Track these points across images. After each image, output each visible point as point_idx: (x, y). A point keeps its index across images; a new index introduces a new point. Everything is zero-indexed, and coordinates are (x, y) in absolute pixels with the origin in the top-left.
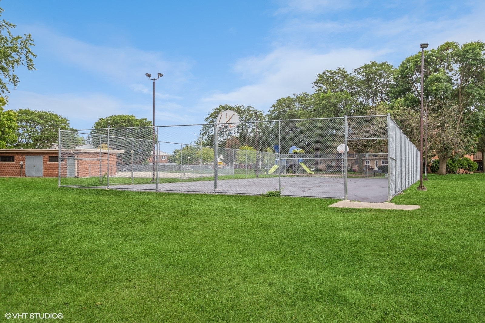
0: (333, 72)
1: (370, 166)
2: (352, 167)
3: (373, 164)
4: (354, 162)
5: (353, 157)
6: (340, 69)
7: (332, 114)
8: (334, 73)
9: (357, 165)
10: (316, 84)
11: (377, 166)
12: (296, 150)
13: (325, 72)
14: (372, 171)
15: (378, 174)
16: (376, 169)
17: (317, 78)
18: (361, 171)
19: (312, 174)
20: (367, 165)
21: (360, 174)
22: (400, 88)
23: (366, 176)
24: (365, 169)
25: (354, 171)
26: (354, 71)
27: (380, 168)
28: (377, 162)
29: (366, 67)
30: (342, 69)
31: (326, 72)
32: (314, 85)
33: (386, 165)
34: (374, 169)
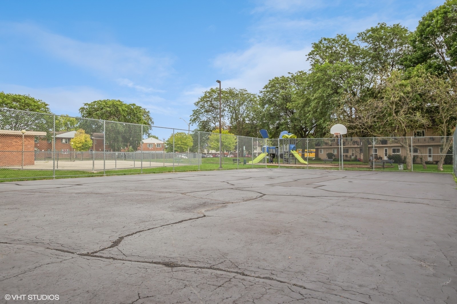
0: (331, 40)
1: (378, 155)
2: (356, 156)
3: (381, 153)
4: (358, 150)
5: (358, 145)
6: (340, 36)
7: (329, 90)
8: (333, 42)
9: (362, 154)
10: (310, 56)
11: (386, 155)
12: (286, 135)
13: (321, 41)
14: (380, 161)
15: (389, 164)
16: (385, 158)
17: (313, 49)
18: (367, 161)
19: (305, 164)
20: (374, 153)
21: (365, 165)
22: (419, 53)
23: (372, 168)
24: (371, 158)
25: (359, 160)
26: (358, 37)
27: (390, 157)
28: (386, 150)
29: (373, 30)
30: (342, 36)
31: (323, 41)
32: (308, 57)
33: (398, 153)
34: (383, 159)
